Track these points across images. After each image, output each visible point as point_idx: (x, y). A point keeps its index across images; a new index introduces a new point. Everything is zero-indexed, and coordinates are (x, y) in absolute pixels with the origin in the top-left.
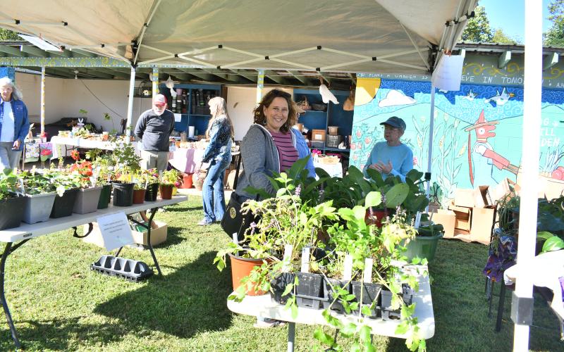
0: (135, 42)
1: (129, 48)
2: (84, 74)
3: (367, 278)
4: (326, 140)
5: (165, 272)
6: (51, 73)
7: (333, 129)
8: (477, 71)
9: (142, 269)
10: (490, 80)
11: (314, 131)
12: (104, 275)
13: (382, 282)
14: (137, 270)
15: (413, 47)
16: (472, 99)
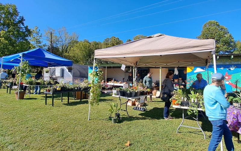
0: (137, 62)
1: (135, 64)
2: (114, 67)
3: (196, 101)
4: (178, 82)
5: (148, 110)
6: (108, 67)
7: (180, 79)
8: (223, 61)
9: (144, 109)
10: (228, 63)
11: (175, 79)
12: (136, 110)
13: (198, 102)
14: (143, 109)
15: (201, 60)
16: (223, 69)
